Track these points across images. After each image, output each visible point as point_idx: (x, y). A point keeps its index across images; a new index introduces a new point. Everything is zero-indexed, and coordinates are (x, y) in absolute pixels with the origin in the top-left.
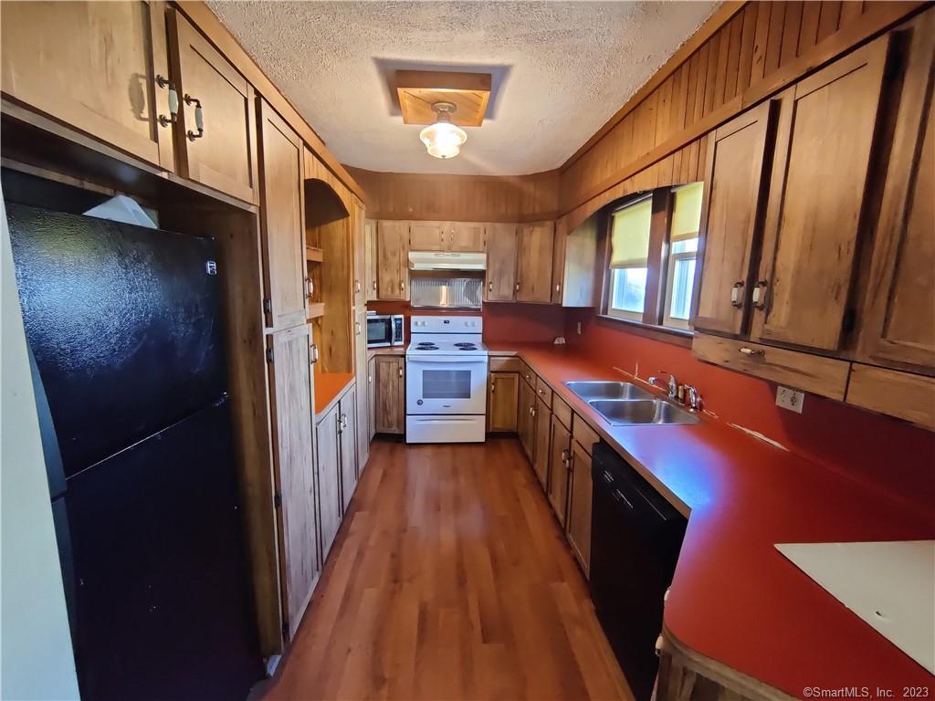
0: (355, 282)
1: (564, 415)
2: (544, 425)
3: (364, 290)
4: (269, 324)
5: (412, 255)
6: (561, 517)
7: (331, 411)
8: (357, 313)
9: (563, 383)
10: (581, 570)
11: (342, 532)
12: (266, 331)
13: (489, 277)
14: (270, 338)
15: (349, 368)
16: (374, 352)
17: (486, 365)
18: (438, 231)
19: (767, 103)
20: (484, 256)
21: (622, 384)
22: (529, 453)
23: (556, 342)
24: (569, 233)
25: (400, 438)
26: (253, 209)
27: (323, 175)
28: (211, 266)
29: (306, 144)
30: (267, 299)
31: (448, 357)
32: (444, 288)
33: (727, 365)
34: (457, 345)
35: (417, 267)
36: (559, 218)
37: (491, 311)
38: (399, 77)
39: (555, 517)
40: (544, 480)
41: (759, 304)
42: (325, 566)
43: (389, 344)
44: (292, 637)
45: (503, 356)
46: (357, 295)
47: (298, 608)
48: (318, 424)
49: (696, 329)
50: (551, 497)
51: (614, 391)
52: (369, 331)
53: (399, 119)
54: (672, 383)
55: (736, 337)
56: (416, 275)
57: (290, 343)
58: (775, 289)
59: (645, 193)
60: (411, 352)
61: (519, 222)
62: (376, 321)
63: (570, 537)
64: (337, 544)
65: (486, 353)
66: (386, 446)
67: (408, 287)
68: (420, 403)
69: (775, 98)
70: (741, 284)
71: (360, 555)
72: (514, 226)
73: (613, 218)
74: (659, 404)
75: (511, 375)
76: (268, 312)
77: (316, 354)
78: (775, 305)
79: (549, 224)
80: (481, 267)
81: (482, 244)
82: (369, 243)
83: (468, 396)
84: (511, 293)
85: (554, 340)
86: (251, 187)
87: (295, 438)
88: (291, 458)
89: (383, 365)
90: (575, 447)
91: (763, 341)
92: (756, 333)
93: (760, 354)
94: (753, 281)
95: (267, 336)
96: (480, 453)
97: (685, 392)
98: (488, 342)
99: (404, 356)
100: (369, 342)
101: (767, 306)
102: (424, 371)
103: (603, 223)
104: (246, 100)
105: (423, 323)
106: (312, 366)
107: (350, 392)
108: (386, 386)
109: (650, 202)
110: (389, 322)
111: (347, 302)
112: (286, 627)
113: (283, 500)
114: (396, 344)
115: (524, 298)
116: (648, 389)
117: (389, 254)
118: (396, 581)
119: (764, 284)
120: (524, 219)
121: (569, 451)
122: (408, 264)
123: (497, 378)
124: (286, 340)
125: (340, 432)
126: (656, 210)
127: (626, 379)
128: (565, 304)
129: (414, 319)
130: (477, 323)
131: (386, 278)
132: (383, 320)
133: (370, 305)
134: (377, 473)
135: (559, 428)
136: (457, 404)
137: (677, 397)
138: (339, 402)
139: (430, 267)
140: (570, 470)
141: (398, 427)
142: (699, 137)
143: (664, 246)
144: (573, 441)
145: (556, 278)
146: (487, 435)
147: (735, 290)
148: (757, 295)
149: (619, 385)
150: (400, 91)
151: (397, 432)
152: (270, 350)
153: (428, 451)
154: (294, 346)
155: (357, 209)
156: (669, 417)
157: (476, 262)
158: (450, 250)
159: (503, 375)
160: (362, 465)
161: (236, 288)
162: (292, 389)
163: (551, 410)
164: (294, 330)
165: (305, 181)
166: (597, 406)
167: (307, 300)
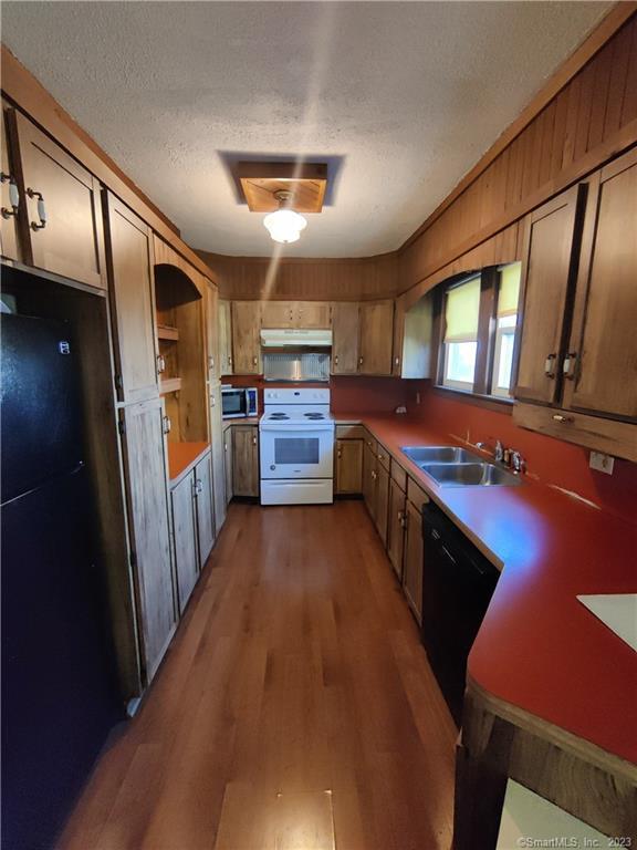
0: (209, 358)
1: (400, 478)
2: (384, 487)
3: (218, 365)
4: (121, 398)
5: (264, 333)
6: (399, 571)
7: (186, 478)
8: (211, 387)
9: (400, 449)
10: (415, 618)
11: (200, 586)
12: (118, 405)
13: (335, 352)
14: (121, 411)
15: (204, 437)
16: (229, 423)
17: (333, 433)
18: (287, 311)
19: (576, 186)
20: (330, 333)
21: (454, 449)
22: (372, 512)
23: (398, 411)
24: (407, 311)
25: (255, 501)
26: (101, 294)
27: (174, 260)
28: (64, 347)
29: (154, 231)
30: (118, 376)
31: (297, 425)
32: (296, 363)
33: (542, 431)
34: (306, 415)
35: (268, 343)
36: (399, 295)
37: (337, 383)
38: (242, 167)
39: (394, 571)
40: (384, 537)
41: (570, 374)
42: (182, 618)
43: (243, 415)
44: (149, 682)
45: (348, 425)
46: (211, 371)
47: (155, 656)
48: (173, 488)
49: (516, 398)
50: (390, 553)
51: (448, 456)
52: (224, 403)
53: (245, 208)
54: (498, 448)
55: (550, 405)
56: (269, 352)
57: (142, 415)
58: (583, 360)
59: (474, 272)
60: (265, 422)
61: (362, 301)
62: (232, 394)
63: (406, 588)
64: (194, 598)
65: (332, 421)
66: (242, 508)
67: (261, 362)
68: (272, 468)
69: (583, 182)
70: (554, 356)
71: (215, 607)
72: (357, 306)
73: (447, 296)
74: (486, 467)
75: (356, 442)
76: (120, 388)
77: (168, 425)
78: (583, 375)
79: (389, 303)
80: (327, 343)
81: (328, 321)
82: (224, 321)
83: (316, 461)
84: (355, 367)
85: (395, 410)
86: (99, 272)
87: (150, 501)
88: (146, 520)
89: (239, 435)
90: (410, 508)
91: (575, 409)
92: (567, 402)
93: (570, 420)
94: (564, 353)
95: (119, 410)
96: (328, 512)
97: (510, 456)
98: (335, 412)
99: (257, 426)
100: (224, 413)
101: (576, 377)
102: (276, 440)
103: (437, 300)
104: (92, 192)
105: (276, 396)
106: (165, 436)
107: (206, 460)
108: (242, 454)
109: (479, 281)
110: (243, 395)
111: (202, 377)
112: (144, 672)
113: (138, 558)
114: (251, 414)
115: (367, 371)
116: (477, 454)
117: (242, 332)
118: (247, 629)
119: (573, 356)
120: (366, 299)
121: (404, 511)
122: (260, 340)
123: (342, 443)
124: (138, 412)
125: (196, 496)
126: (484, 288)
127: (458, 444)
128: (404, 376)
129: (267, 391)
130: (324, 395)
131: (241, 354)
132: (237, 393)
133: (225, 379)
134: (234, 532)
135: (396, 489)
136: (307, 469)
137: (503, 460)
138: (194, 468)
139: (280, 343)
140: (405, 528)
141: (254, 490)
142: (518, 220)
143: (491, 321)
144: (408, 502)
145: (396, 352)
146: (335, 497)
147: (548, 362)
148: (567, 365)
149: (451, 450)
150: (244, 181)
151: (252, 495)
152: (122, 423)
153: (281, 512)
154: (146, 417)
155: (209, 290)
156: (495, 479)
157: (322, 338)
158: (298, 328)
159: (347, 442)
160: (219, 525)
161: (89, 365)
162: (145, 457)
163: (390, 473)
164: (145, 404)
165: (155, 266)
166: (429, 470)
167: (159, 376)
